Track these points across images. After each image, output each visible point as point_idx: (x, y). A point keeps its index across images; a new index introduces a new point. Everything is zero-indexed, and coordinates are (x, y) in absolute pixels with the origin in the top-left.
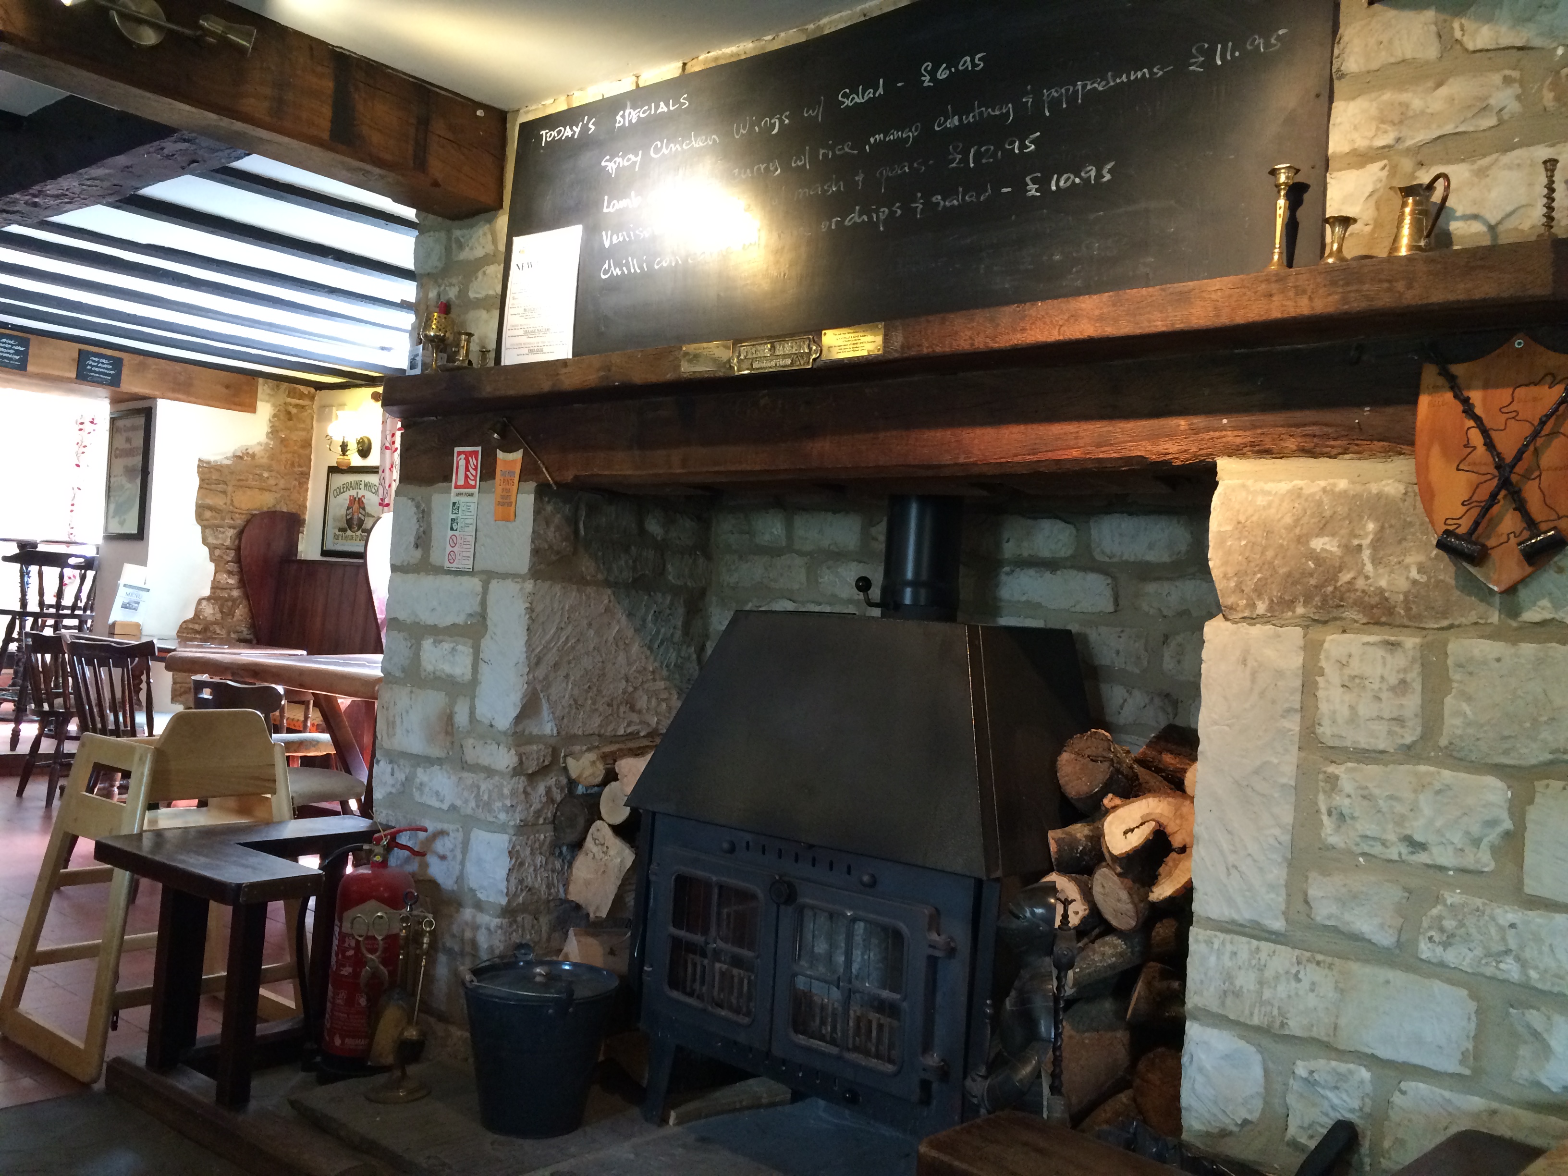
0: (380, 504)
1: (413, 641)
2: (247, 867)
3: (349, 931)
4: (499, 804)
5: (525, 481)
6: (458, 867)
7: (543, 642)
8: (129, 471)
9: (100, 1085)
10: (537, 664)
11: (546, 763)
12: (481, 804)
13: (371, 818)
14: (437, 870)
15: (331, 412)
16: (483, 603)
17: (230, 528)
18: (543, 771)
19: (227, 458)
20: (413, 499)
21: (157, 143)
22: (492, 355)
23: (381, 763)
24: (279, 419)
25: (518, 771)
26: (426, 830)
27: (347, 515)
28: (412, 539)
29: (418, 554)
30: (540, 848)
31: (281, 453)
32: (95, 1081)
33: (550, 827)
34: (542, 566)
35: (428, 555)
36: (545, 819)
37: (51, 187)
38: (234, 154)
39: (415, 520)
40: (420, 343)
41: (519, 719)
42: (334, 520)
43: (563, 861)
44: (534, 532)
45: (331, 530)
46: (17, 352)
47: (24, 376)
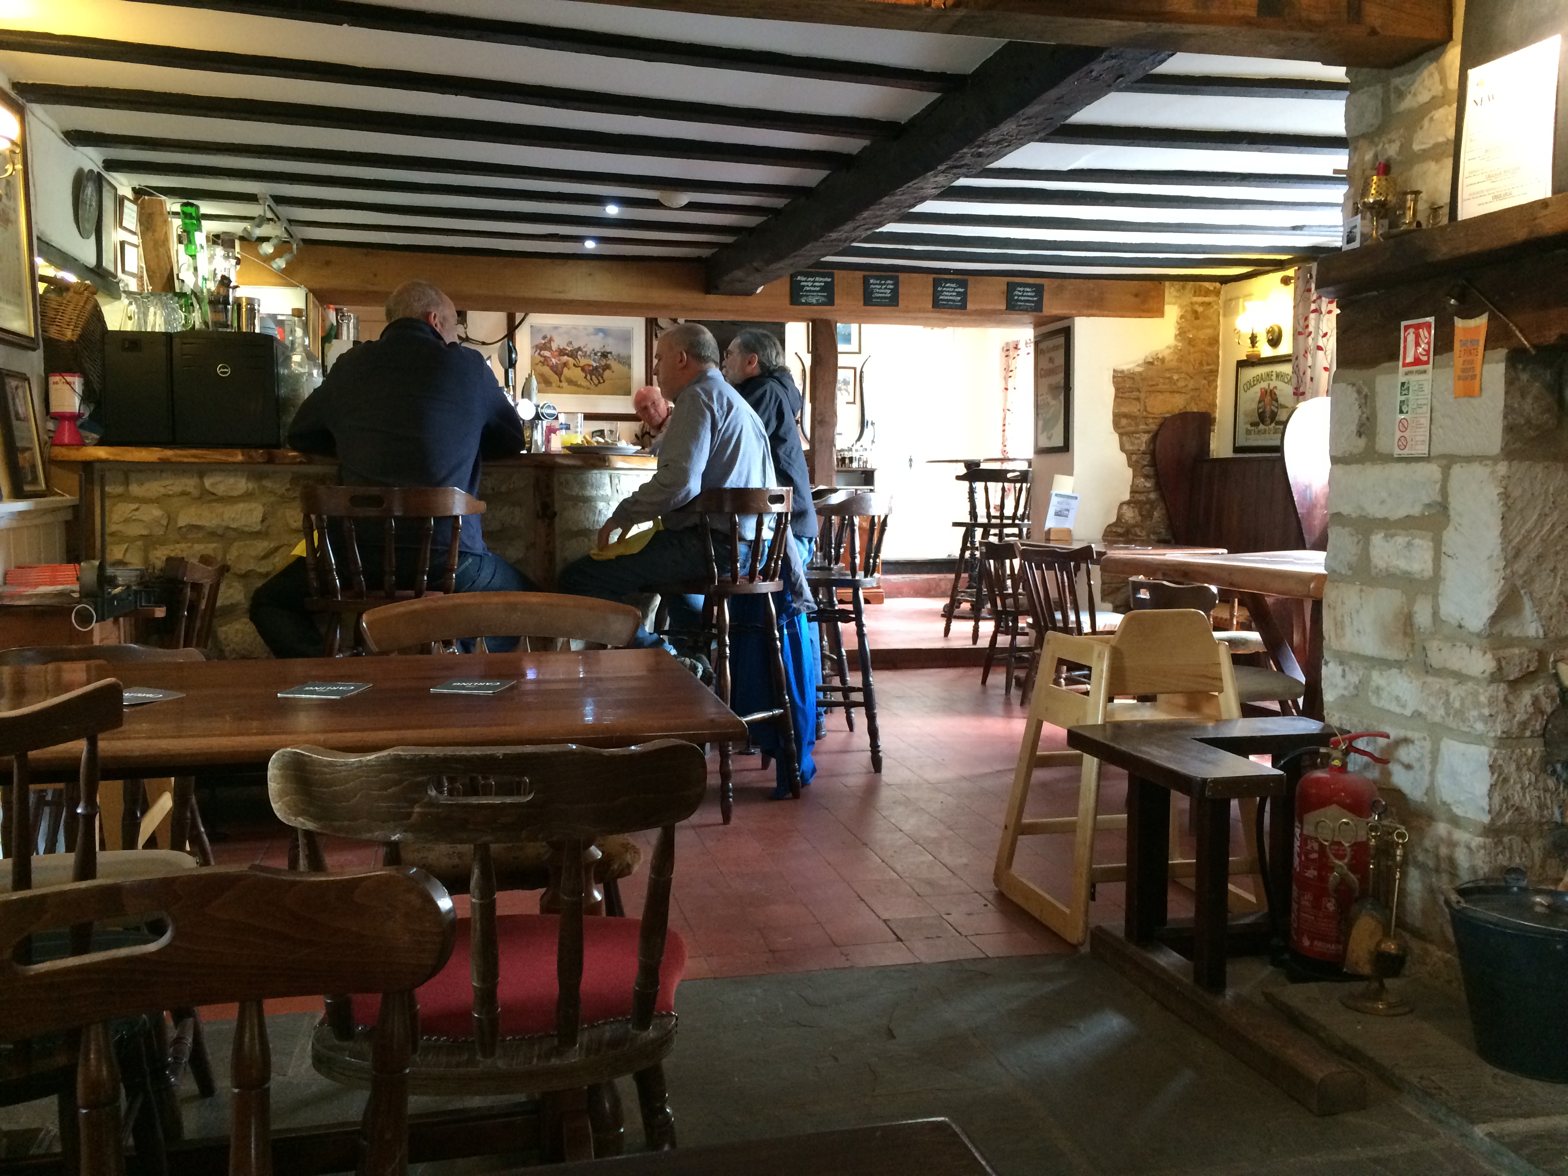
0: (1295, 394)
1: (1360, 537)
2: (1209, 763)
3: (1313, 834)
4: (1475, 713)
5: (1493, 348)
6: (1427, 778)
7: (1523, 531)
8: (1053, 388)
9: (1085, 949)
10: (1517, 554)
11: (1532, 669)
12: (1452, 711)
13: (1321, 718)
14: (1400, 778)
15: (1237, 305)
16: (1444, 492)
17: (1144, 433)
18: (1528, 678)
19: (1138, 365)
20: (1354, 385)
21: (1086, 68)
22: (1446, 211)
23: (1331, 665)
24: (1186, 320)
25: (1497, 677)
26: (1388, 737)
27: (1259, 408)
28: (1354, 428)
29: (1361, 443)
30: (1529, 764)
31: (1189, 353)
32: (1082, 944)
33: (1541, 741)
34: (1518, 445)
35: (1374, 442)
36: (1532, 732)
37: (994, 136)
38: (1159, 58)
39: (1356, 407)
40: (1356, 214)
41: (1495, 619)
42: (1246, 415)
43: (1557, 779)
44: (1506, 406)
45: (1242, 426)
46: (959, 294)
47: (964, 314)
